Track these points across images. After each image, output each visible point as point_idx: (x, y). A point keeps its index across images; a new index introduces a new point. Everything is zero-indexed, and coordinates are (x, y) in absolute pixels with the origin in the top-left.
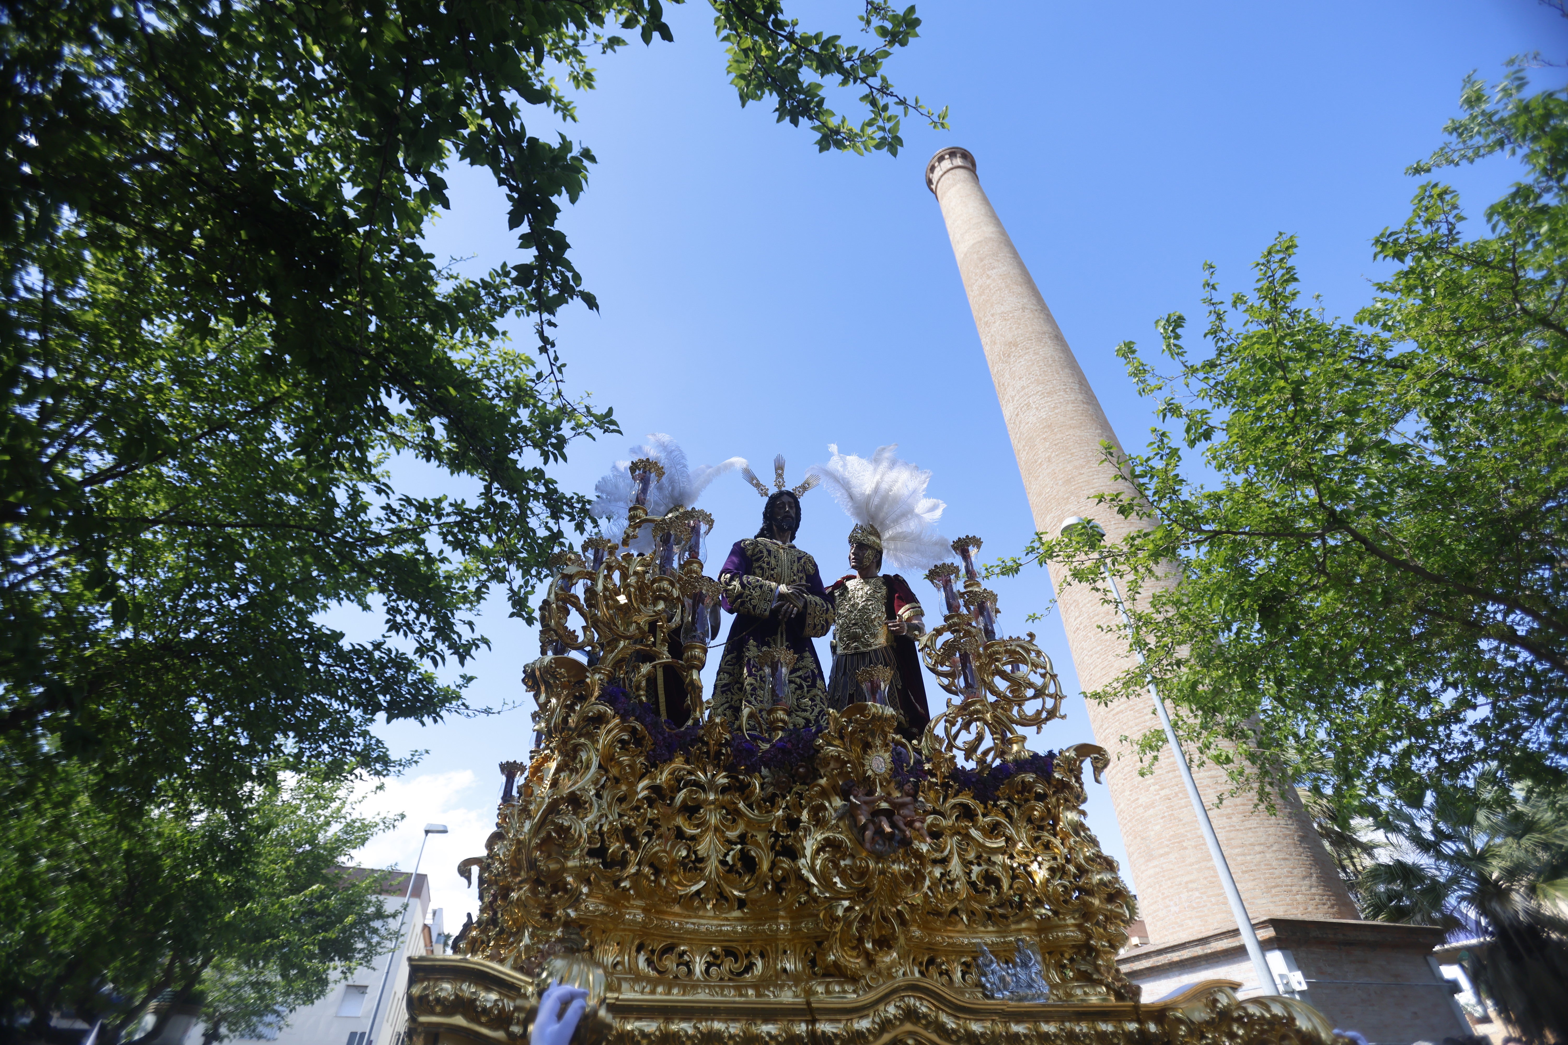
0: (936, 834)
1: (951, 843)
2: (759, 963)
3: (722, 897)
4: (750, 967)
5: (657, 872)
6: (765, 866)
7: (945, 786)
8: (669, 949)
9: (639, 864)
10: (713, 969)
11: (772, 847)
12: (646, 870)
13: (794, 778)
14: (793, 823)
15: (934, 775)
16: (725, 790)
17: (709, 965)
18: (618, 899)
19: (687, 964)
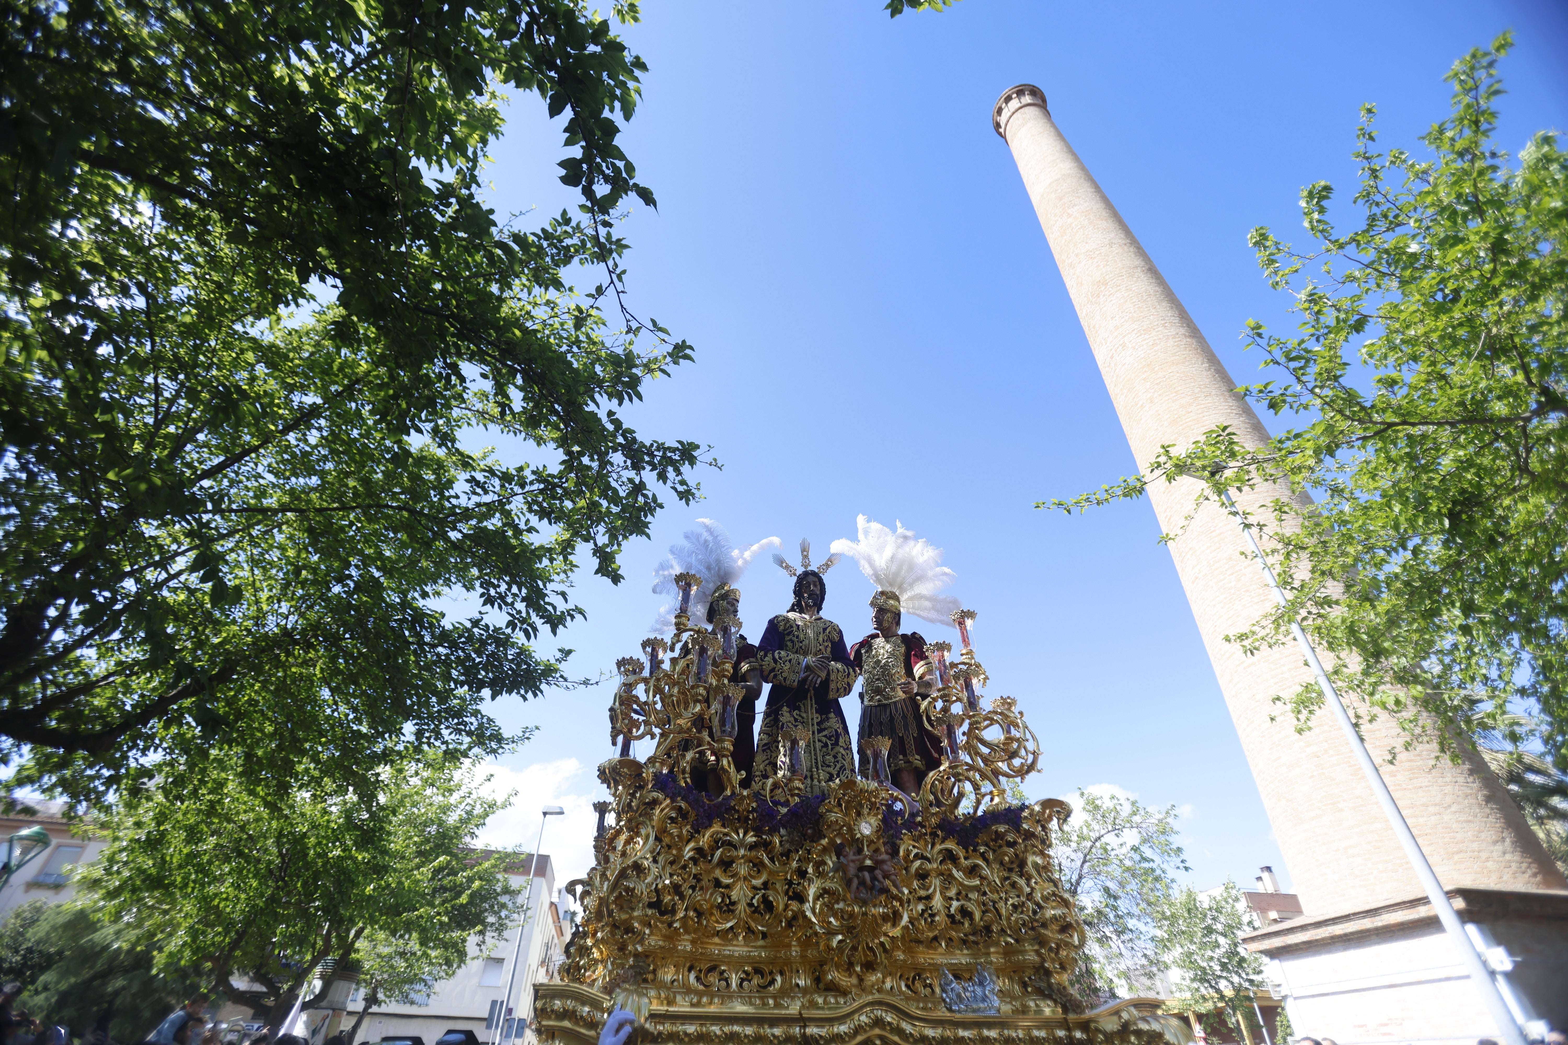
0: (922, 876)
1: (936, 883)
2: (779, 979)
3: (750, 930)
4: (773, 981)
5: (699, 914)
6: (781, 907)
7: (934, 835)
8: (712, 969)
9: (686, 910)
10: (745, 983)
11: (786, 893)
12: (691, 913)
13: (804, 836)
14: (802, 873)
15: (924, 827)
16: (752, 847)
17: (743, 980)
18: (672, 936)
19: (726, 980)
